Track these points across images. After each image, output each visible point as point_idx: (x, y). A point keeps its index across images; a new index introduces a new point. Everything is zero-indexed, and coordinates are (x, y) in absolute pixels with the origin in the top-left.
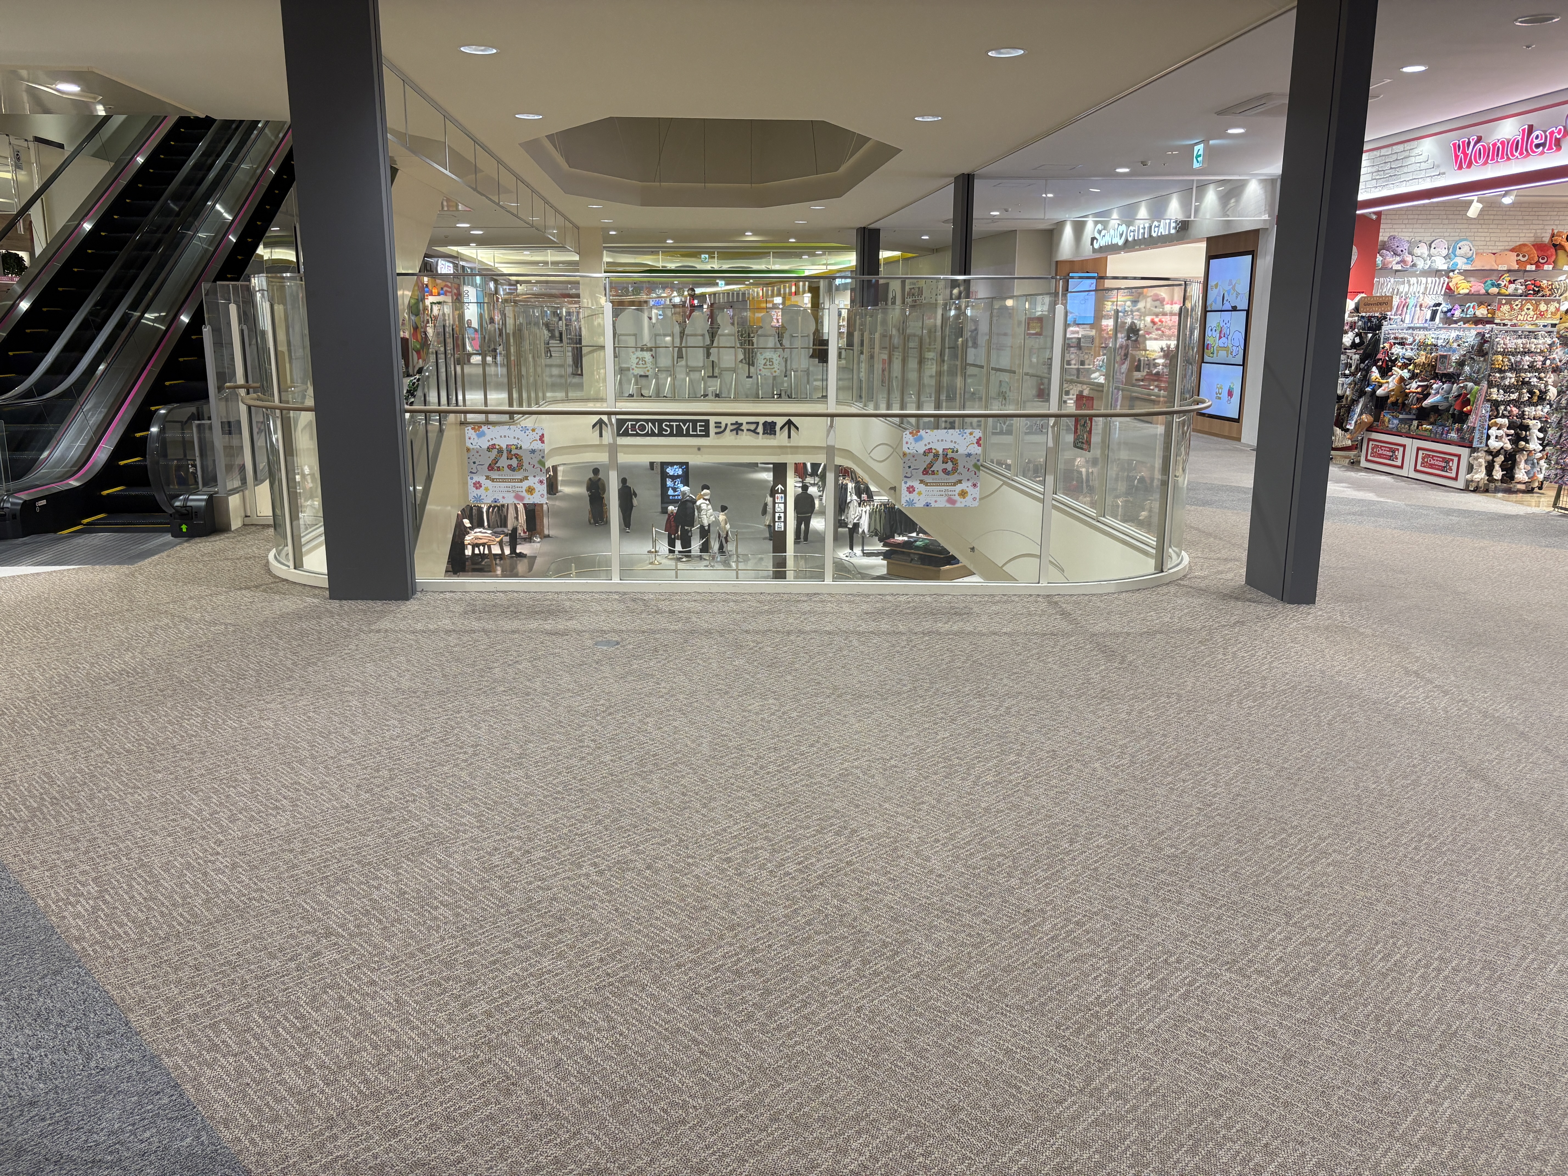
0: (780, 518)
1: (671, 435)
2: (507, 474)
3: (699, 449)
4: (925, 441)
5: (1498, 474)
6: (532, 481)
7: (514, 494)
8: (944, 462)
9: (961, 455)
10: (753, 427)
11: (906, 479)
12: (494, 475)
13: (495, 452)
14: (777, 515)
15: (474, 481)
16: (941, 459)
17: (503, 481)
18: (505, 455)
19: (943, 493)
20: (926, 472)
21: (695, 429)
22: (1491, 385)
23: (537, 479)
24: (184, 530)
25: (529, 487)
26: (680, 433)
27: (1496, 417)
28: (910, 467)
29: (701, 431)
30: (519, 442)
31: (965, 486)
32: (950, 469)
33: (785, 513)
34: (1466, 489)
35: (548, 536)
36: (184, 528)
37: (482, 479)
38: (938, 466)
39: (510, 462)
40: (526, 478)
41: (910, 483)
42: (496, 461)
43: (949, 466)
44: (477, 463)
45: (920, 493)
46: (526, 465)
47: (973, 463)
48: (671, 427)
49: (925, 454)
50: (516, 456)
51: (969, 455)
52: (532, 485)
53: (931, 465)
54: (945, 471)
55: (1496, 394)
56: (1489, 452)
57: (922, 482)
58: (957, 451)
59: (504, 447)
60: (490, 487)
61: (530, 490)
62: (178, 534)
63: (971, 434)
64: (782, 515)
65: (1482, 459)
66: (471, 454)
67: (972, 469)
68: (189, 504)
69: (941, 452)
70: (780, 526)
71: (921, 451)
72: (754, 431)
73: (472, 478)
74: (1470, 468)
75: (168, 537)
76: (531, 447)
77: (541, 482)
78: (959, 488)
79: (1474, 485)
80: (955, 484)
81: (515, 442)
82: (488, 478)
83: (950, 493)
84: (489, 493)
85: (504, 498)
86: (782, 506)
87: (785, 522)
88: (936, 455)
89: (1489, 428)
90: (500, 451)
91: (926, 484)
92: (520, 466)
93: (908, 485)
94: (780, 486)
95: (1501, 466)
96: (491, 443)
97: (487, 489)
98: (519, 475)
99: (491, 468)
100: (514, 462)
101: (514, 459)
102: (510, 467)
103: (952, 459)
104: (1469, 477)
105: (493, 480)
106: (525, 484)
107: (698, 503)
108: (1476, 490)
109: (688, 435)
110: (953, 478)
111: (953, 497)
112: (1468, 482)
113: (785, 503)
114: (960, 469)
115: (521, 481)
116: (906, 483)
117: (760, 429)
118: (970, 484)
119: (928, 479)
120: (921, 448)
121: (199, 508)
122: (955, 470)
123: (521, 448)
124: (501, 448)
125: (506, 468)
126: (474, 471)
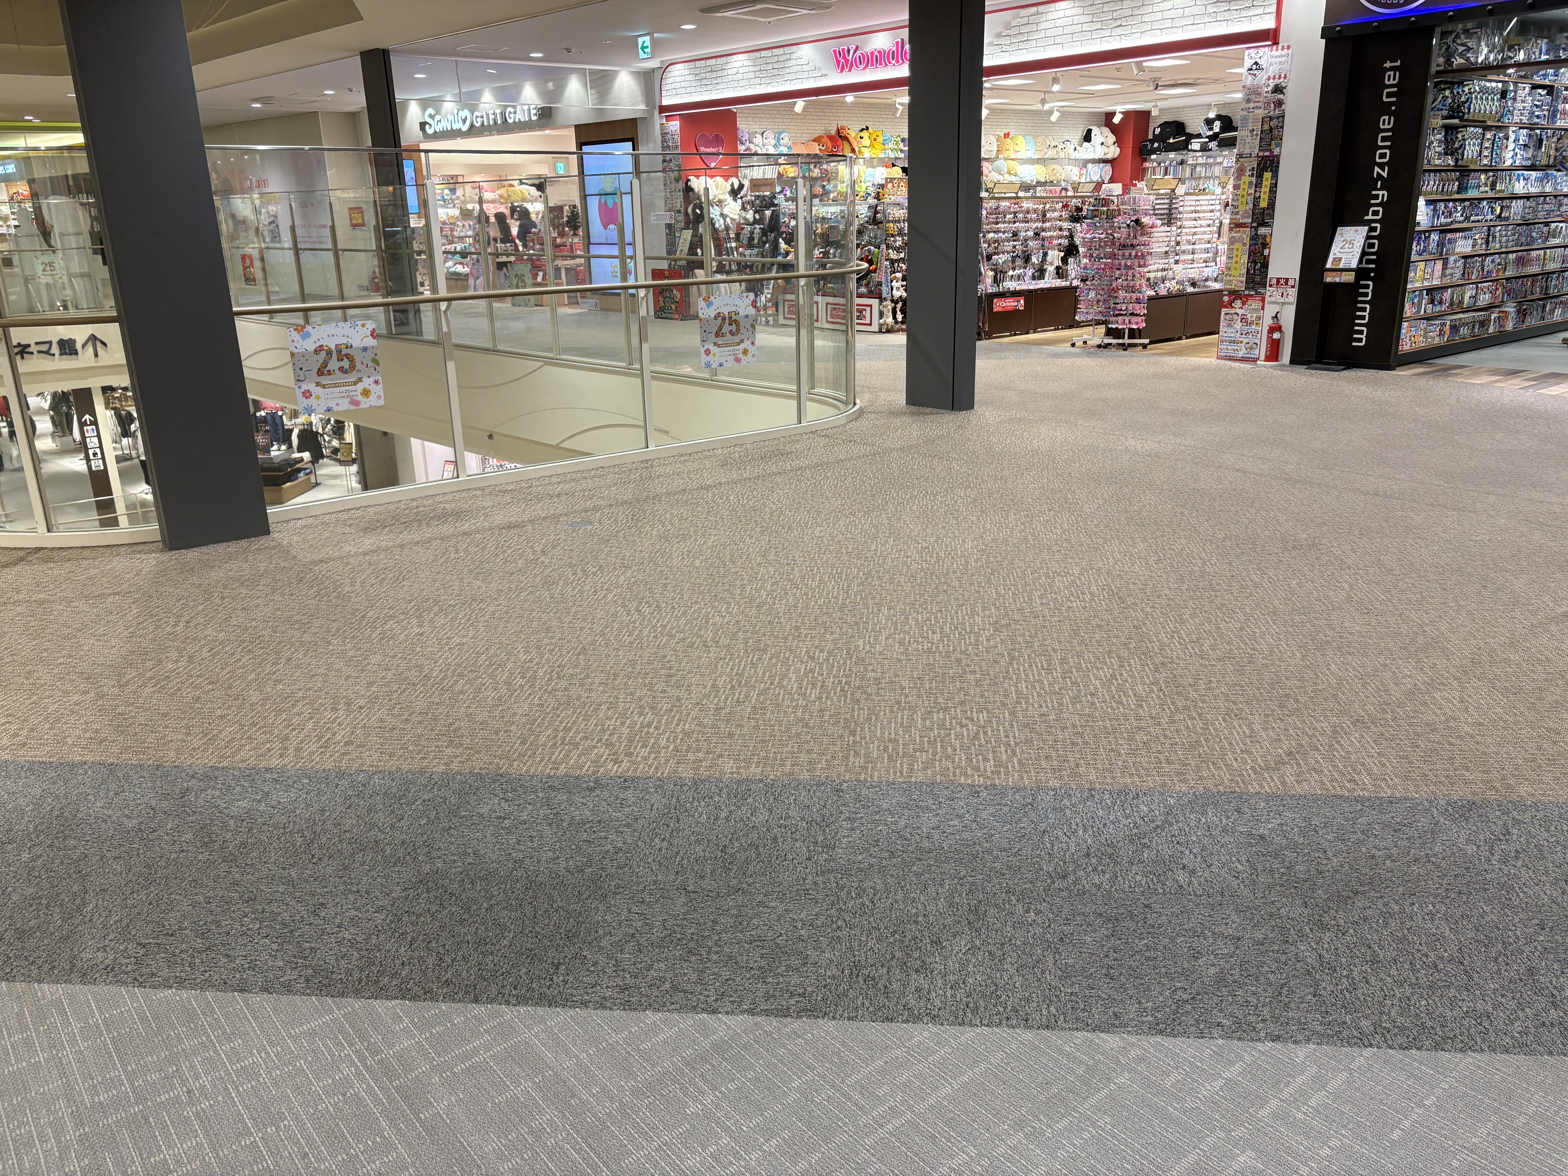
0: (95, 454)
2: (339, 377)
4: (714, 307)
5: (900, 317)
6: (367, 383)
7: (349, 399)
8: (730, 324)
9: (741, 316)
10: (45, 348)
11: (703, 343)
12: (325, 380)
13: (323, 354)
14: (91, 452)
15: (302, 390)
16: (727, 321)
17: (336, 385)
18: (335, 356)
19: (731, 353)
20: (717, 335)
22: (888, 247)
23: (372, 379)
25: (365, 390)
27: (894, 273)
28: (705, 332)
30: (349, 340)
31: (746, 344)
32: (734, 330)
33: (101, 447)
34: (880, 332)
37: (311, 387)
38: (726, 328)
39: (341, 364)
40: (360, 380)
41: (706, 347)
42: (325, 364)
43: (734, 328)
44: (304, 369)
45: (715, 354)
46: (358, 366)
47: (750, 323)
49: (716, 318)
50: (347, 355)
51: (747, 316)
52: (367, 386)
54: (731, 332)
55: (893, 255)
56: (892, 301)
57: (715, 344)
58: (738, 314)
59: (333, 347)
61: (366, 393)
63: (747, 297)
64: (98, 451)
65: (889, 305)
66: (298, 357)
67: (750, 329)
69: (727, 316)
70: (98, 465)
71: (712, 316)
72: (47, 353)
73: (300, 387)
74: (881, 314)
76: (363, 344)
77: (377, 382)
78: (742, 347)
79: (885, 327)
80: (739, 344)
81: (344, 341)
82: (318, 384)
83: (736, 352)
84: (321, 401)
85: (337, 405)
86: (96, 440)
87: (103, 458)
88: (724, 319)
89: (892, 281)
90: (329, 353)
91: (719, 346)
92: (352, 367)
94: (87, 417)
95: (900, 310)
96: (318, 344)
97: (318, 398)
98: (352, 378)
99: (320, 373)
100: (346, 364)
101: (346, 360)
102: (341, 369)
103: (735, 321)
104: (881, 321)
105: (324, 387)
106: (360, 387)
108: (888, 331)
110: (737, 339)
112: (881, 325)
113: (99, 436)
114: (742, 329)
115: (355, 383)
116: (703, 346)
117: (55, 350)
119: (720, 341)
120: (712, 312)
122: (738, 330)
123: (351, 346)
124: (330, 349)
125: (337, 371)
126: (302, 378)
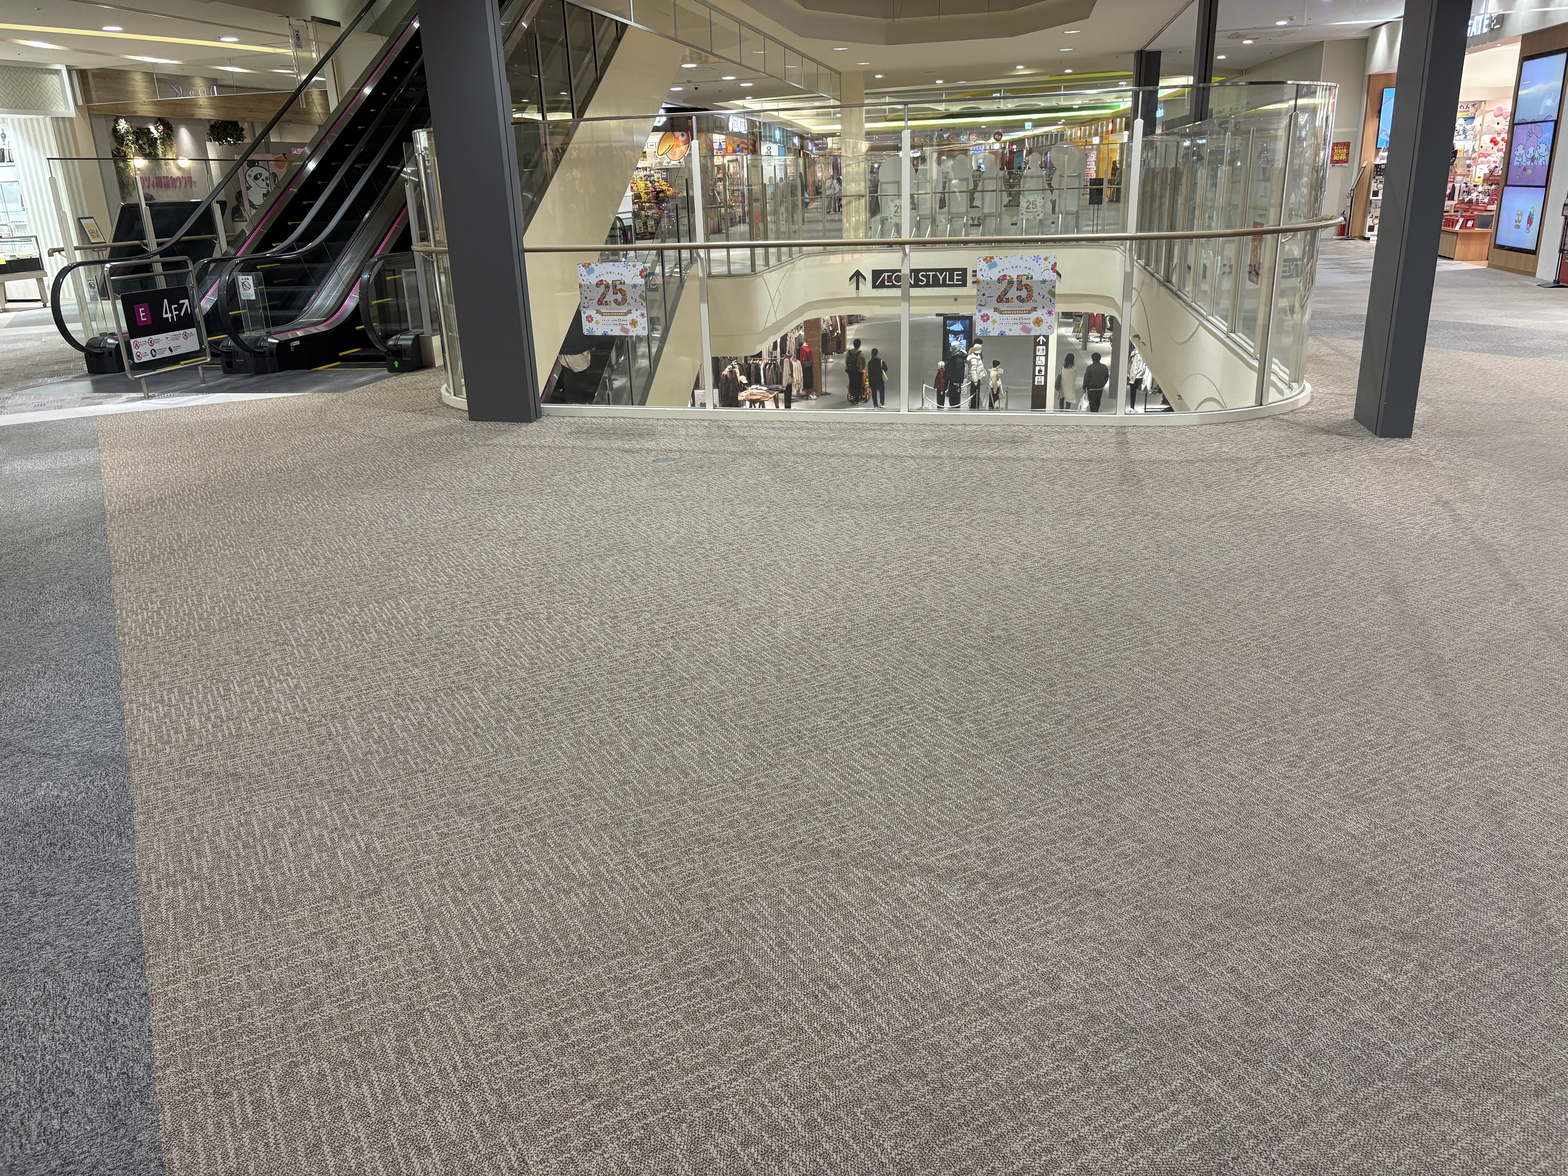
0: (1040, 371)
1: (927, 285)
2: (614, 308)
3: (956, 300)
4: (999, 268)
6: (635, 315)
7: (620, 327)
8: (1019, 289)
9: (1036, 281)
11: (980, 308)
12: (603, 309)
13: (603, 287)
14: (1037, 368)
15: (586, 315)
16: (1015, 286)
17: (611, 314)
18: (611, 289)
19: (1018, 321)
20: (1000, 300)
21: (951, 279)
23: (639, 313)
24: (397, 366)
25: (633, 320)
26: (936, 284)
28: (984, 295)
29: (957, 280)
30: (623, 277)
31: (1040, 313)
32: (1024, 296)
33: (1046, 366)
35: (826, 394)
36: (396, 364)
37: (593, 313)
38: (1013, 293)
39: (615, 297)
40: (630, 312)
41: (984, 312)
42: (603, 296)
43: (1024, 293)
44: (588, 298)
45: (994, 322)
46: (629, 300)
47: (1048, 289)
48: (927, 277)
49: (999, 281)
50: (621, 290)
51: (1044, 282)
52: (635, 318)
53: (1005, 292)
54: (1019, 298)
57: (996, 310)
58: (1032, 278)
59: (610, 283)
60: (600, 321)
61: (634, 323)
62: (392, 370)
63: (1046, 259)
64: (1043, 368)
66: (584, 288)
67: (1047, 296)
68: (400, 343)
69: (1015, 279)
70: (1040, 380)
71: (995, 278)
73: (584, 313)
75: (385, 372)
76: (633, 282)
77: (642, 315)
78: (1034, 316)
80: (1029, 312)
81: (619, 278)
82: (598, 312)
83: (1024, 321)
84: (600, 326)
85: (611, 330)
86: (1043, 359)
87: (1046, 376)
88: (1011, 282)
90: (607, 287)
91: (1001, 312)
92: (624, 300)
93: (982, 314)
94: (1041, 338)
96: (599, 279)
97: (597, 322)
98: (624, 309)
99: (600, 303)
100: (619, 297)
101: (619, 294)
102: (616, 301)
103: (1027, 286)
105: (602, 314)
106: (629, 317)
107: (968, 359)
109: (944, 285)
110: (1028, 306)
111: (1028, 325)
113: (1046, 356)
114: (1035, 296)
115: (626, 314)
116: (980, 311)
118: (1045, 311)
119: (1003, 306)
120: (995, 275)
121: (406, 346)
122: (1030, 297)
123: (624, 283)
124: (607, 283)
125: (612, 302)
126: (586, 305)
